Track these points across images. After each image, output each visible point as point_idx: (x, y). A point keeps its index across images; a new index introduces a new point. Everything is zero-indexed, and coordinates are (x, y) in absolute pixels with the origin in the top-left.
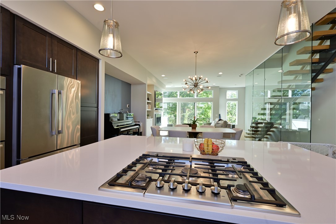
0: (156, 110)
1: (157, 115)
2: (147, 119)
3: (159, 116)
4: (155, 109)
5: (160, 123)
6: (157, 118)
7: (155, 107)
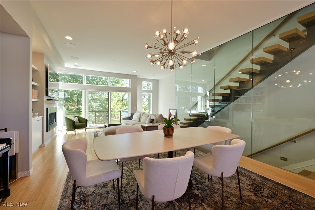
0: (48, 100)
1: (50, 110)
2: (33, 119)
3: (53, 112)
4: (46, 98)
5: (55, 121)
6: (50, 114)
7: (47, 95)
